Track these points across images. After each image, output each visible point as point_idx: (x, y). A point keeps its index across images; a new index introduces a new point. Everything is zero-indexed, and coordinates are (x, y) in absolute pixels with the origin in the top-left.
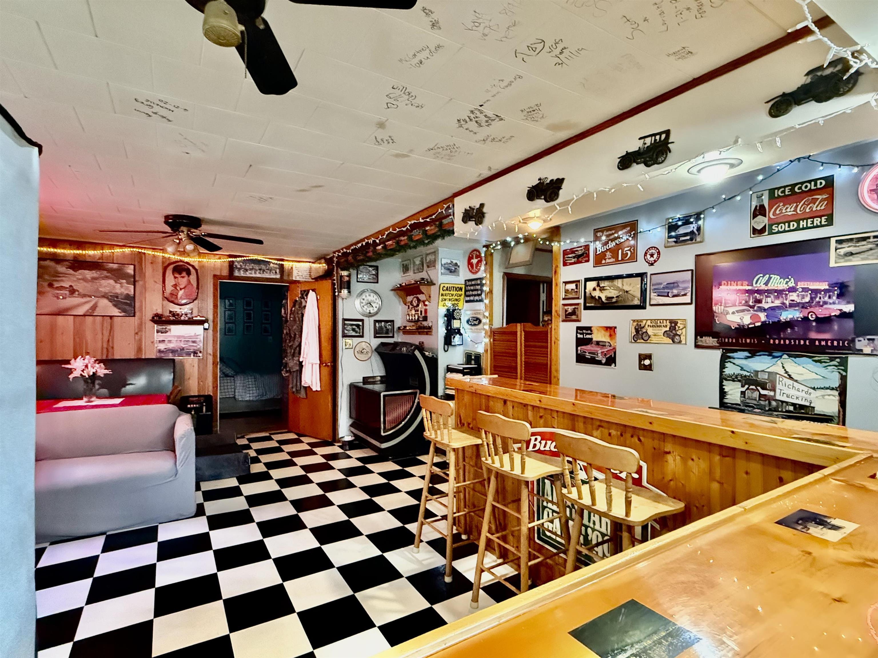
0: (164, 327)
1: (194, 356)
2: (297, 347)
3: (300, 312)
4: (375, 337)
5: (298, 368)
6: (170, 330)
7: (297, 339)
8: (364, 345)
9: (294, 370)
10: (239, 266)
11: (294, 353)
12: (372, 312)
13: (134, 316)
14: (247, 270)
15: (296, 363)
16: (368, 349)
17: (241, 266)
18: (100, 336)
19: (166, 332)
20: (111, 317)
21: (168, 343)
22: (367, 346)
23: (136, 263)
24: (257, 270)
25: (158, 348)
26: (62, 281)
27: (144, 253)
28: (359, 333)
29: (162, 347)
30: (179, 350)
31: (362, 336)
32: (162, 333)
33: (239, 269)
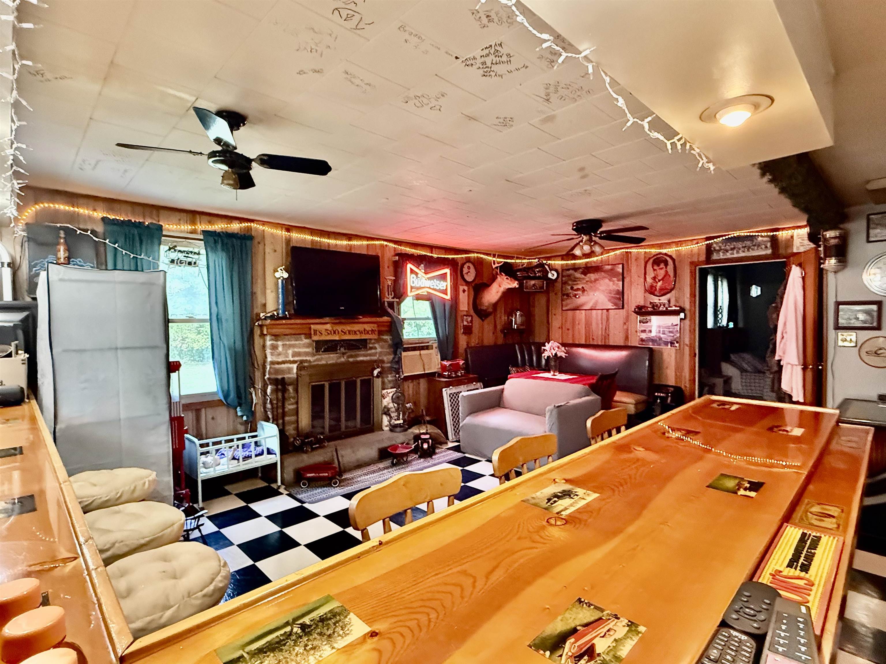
0: (645, 318)
1: (671, 346)
6: (650, 320)
10: (717, 248)
13: (623, 308)
14: (727, 251)
17: (720, 247)
18: (600, 326)
19: (647, 322)
20: (608, 310)
21: (648, 332)
23: (625, 263)
24: (739, 249)
25: (641, 337)
26: (577, 284)
27: (630, 252)
29: (644, 336)
30: (658, 339)
32: (644, 323)
33: (719, 251)
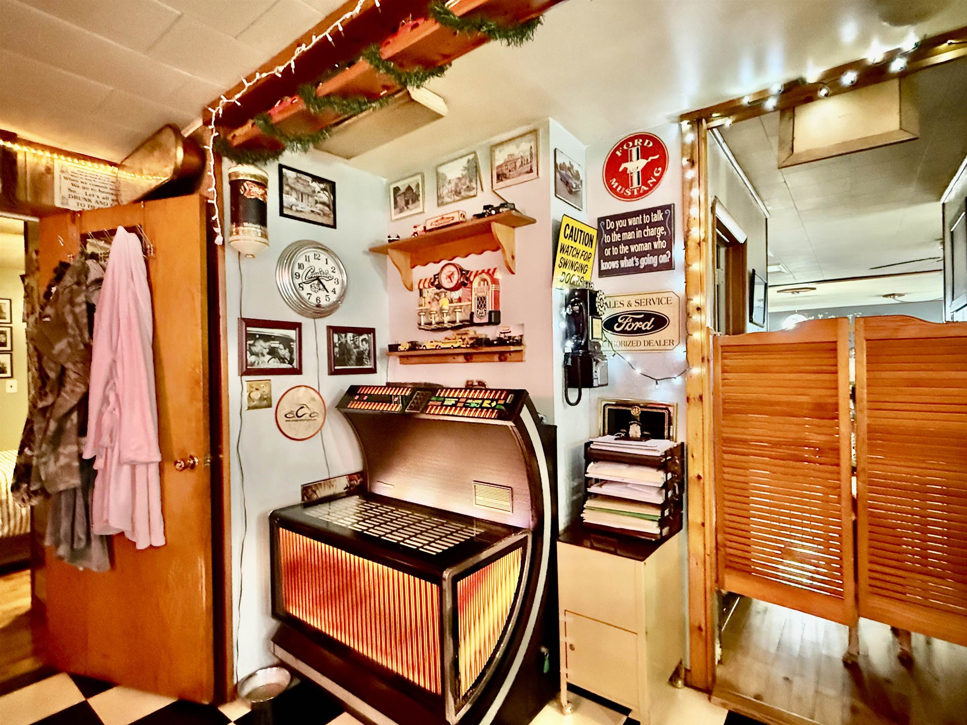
2: (70, 412)
3: (81, 299)
4: (333, 372)
5: (75, 481)
7: (68, 387)
8: (302, 395)
9: (62, 487)
11: (60, 431)
12: (324, 303)
15: (68, 466)
16: (316, 407)
22: (313, 399)
28: (291, 362)
31: (298, 371)
